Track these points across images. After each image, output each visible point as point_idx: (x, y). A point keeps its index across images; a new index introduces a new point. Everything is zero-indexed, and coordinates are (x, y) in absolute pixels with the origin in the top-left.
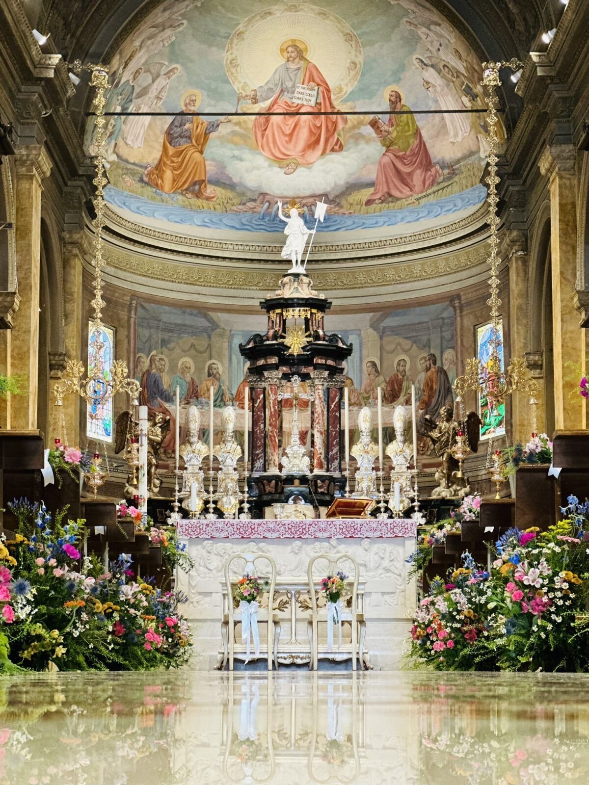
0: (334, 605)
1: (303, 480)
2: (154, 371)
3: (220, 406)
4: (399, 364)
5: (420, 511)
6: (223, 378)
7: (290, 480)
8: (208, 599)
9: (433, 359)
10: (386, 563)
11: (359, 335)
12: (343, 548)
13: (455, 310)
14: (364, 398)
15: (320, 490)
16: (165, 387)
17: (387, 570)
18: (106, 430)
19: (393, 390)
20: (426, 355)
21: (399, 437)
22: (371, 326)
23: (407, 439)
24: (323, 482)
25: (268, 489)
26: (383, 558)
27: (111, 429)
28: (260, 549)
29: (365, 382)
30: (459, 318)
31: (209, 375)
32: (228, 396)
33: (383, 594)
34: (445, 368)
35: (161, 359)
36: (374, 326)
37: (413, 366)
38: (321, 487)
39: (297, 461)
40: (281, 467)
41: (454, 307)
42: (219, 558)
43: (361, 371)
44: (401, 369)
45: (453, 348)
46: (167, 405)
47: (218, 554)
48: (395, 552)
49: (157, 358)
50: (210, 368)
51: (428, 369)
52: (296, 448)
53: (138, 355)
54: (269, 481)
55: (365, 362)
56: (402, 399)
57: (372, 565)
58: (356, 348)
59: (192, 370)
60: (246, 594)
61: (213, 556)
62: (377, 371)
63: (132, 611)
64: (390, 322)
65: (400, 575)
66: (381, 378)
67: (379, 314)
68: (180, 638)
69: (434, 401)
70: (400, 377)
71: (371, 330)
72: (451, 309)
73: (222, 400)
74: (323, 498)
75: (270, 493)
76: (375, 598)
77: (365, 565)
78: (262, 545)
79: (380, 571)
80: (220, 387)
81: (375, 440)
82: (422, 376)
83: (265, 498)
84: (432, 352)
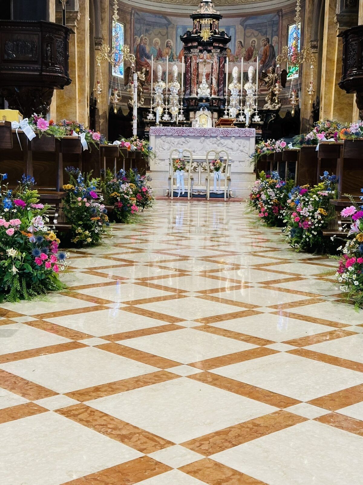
0: (217, 173)
1: (207, 100)
2: (142, 44)
3: (172, 61)
4: (252, 43)
5: (258, 115)
6: (173, 48)
7: (201, 99)
8: (163, 162)
9: (268, 40)
10: (241, 148)
11: (235, 28)
12: (222, 141)
13: (279, 17)
14: (236, 58)
15: (214, 105)
16: (147, 52)
17: (242, 151)
18: (121, 72)
19: (249, 55)
20: (264, 38)
21: (250, 81)
22: (240, 24)
23: (254, 81)
24: (216, 101)
25: (191, 104)
26: (240, 146)
27: (123, 72)
28: (186, 140)
29: (237, 50)
30: (281, 21)
31: (167, 46)
32: (175, 56)
33: (240, 161)
34: (273, 45)
35: (146, 39)
36: (242, 24)
37: (259, 44)
38: (215, 103)
39: (204, 91)
40: (197, 94)
41: (279, 16)
42: (168, 144)
43: (235, 45)
44: (253, 45)
45: (277, 35)
46: (148, 60)
47: (168, 143)
48: (246, 143)
49: (144, 38)
50: (167, 43)
51: (265, 45)
52: (204, 85)
53: (135, 37)
54: (192, 100)
55: (237, 41)
56: (253, 59)
57: (235, 149)
58: (233, 38)
59: (159, 44)
60: (179, 167)
61: (165, 143)
62: (242, 46)
63: (126, 196)
64: (250, 22)
65: (247, 153)
66: (244, 49)
67: (244, 18)
68: (149, 197)
69: (267, 60)
70: (252, 49)
71: (240, 26)
72: (277, 16)
73: (172, 58)
74: (215, 108)
75: (192, 106)
76: (236, 163)
77: (232, 149)
78: (187, 139)
79: (239, 151)
80: (172, 52)
81: (239, 81)
82: (262, 49)
83: (190, 108)
84: (268, 37)
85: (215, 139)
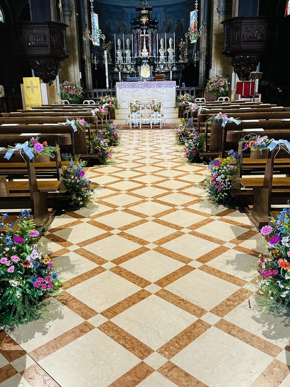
0: (156, 113)
1: (146, 59)
2: (109, 25)
4: (170, 22)
6: (126, 26)
7: (144, 59)
8: (125, 103)
9: (179, 20)
10: (168, 93)
11: (160, 14)
13: (185, 7)
16: (112, 30)
17: (169, 95)
18: (98, 42)
19: (169, 29)
20: (177, 19)
22: (163, 11)
24: (152, 59)
25: (138, 61)
26: (167, 92)
28: (137, 90)
29: (162, 27)
30: (186, 9)
31: (123, 26)
32: (128, 31)
33: (168, 101)
34: (182, 23)
35: (110, 22)
36: (164, 11)
37: (174, 22)
38: (151, 60)
39: (145, 53)
40: (141, 55)
41: (185, 6)
44: (171, 23)
45: (184, 17)
47: (127, 91)
48: (170, 90)
49: (109, 22)
50: (123, 24)
51: (177, 23)
52: (145, 50)
53: (104, 21)
54: (139, 59)
55: (161, 22)
56: (171, 31)
57: (165, 93)
58: (159, 21)
59: (118, 25)
60: (134, 110)
61: (125, 92)
62: (165, 24)
64: (168, 10)
65: (171, 96)
66: (166, 26)
67: (165, 8)
68: (118, 137)
70: (170, 25)
71: (163, 12)
72: (184, 6)
74: (152, 63)
76: (166, 102)
77: (163, 94)
79: (167, 95)
80: (125, 29)
82: (176, 25)
83: (138, 64)
84: (179, 18)
85: (153, 88)
